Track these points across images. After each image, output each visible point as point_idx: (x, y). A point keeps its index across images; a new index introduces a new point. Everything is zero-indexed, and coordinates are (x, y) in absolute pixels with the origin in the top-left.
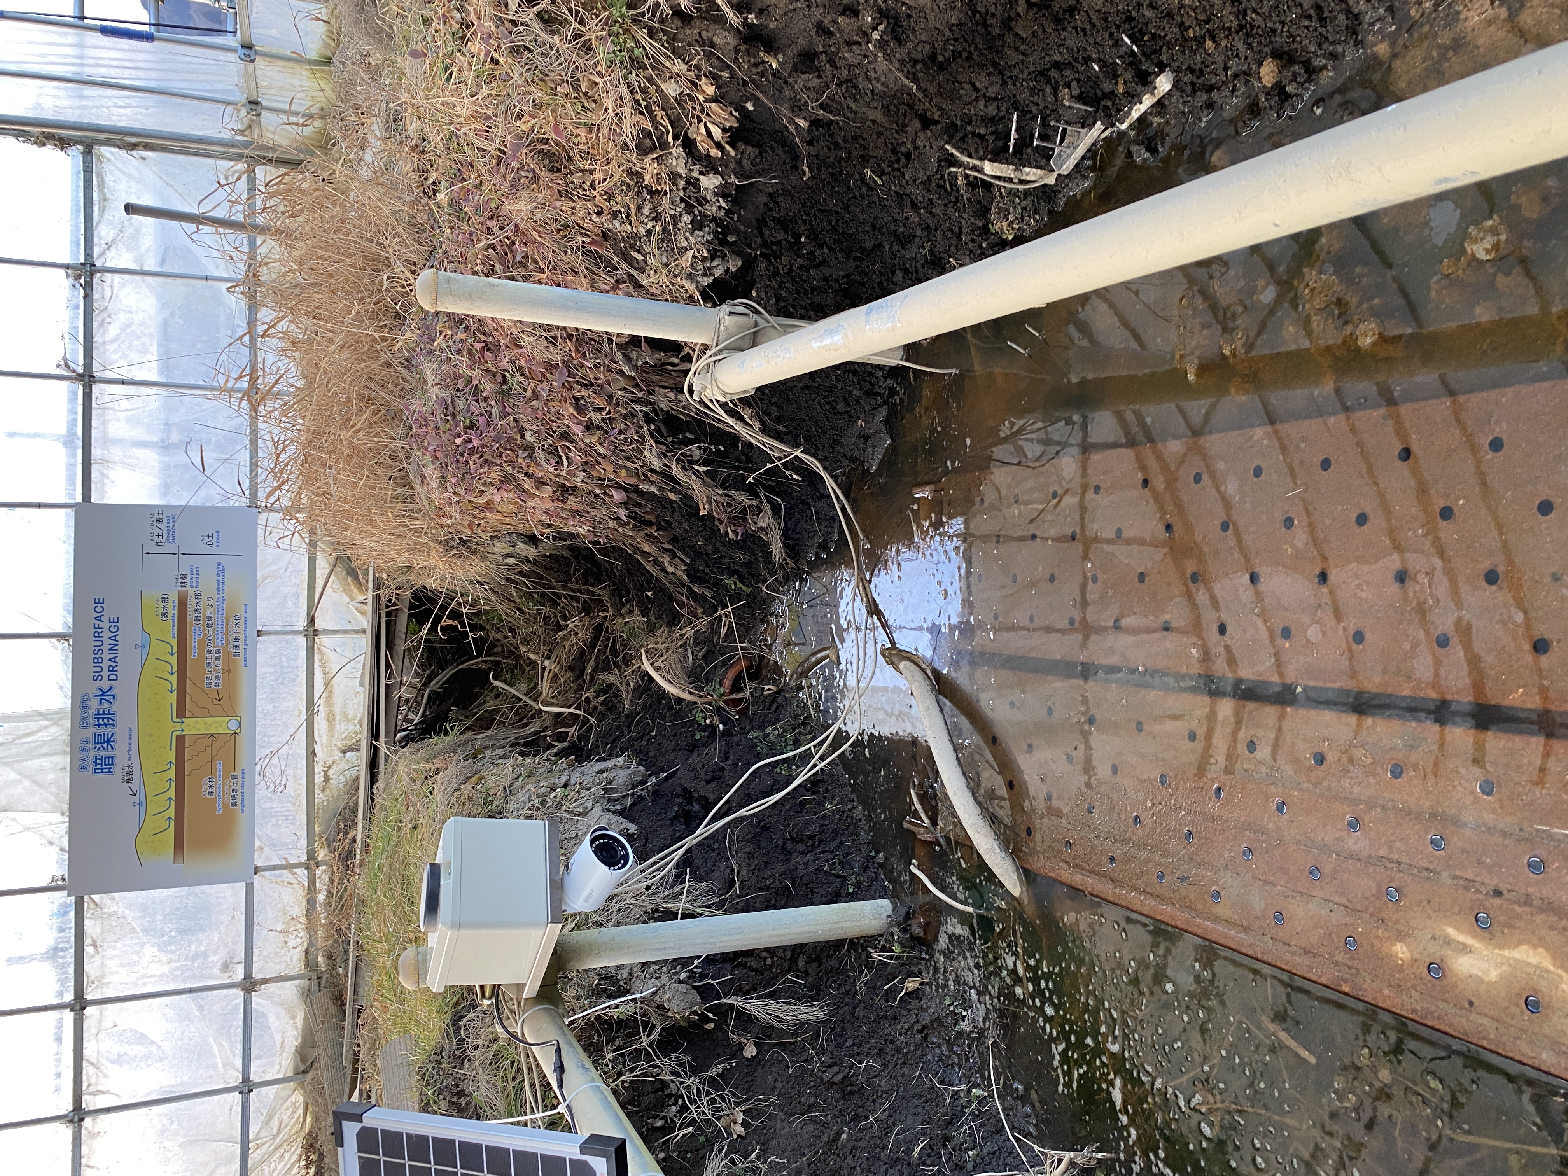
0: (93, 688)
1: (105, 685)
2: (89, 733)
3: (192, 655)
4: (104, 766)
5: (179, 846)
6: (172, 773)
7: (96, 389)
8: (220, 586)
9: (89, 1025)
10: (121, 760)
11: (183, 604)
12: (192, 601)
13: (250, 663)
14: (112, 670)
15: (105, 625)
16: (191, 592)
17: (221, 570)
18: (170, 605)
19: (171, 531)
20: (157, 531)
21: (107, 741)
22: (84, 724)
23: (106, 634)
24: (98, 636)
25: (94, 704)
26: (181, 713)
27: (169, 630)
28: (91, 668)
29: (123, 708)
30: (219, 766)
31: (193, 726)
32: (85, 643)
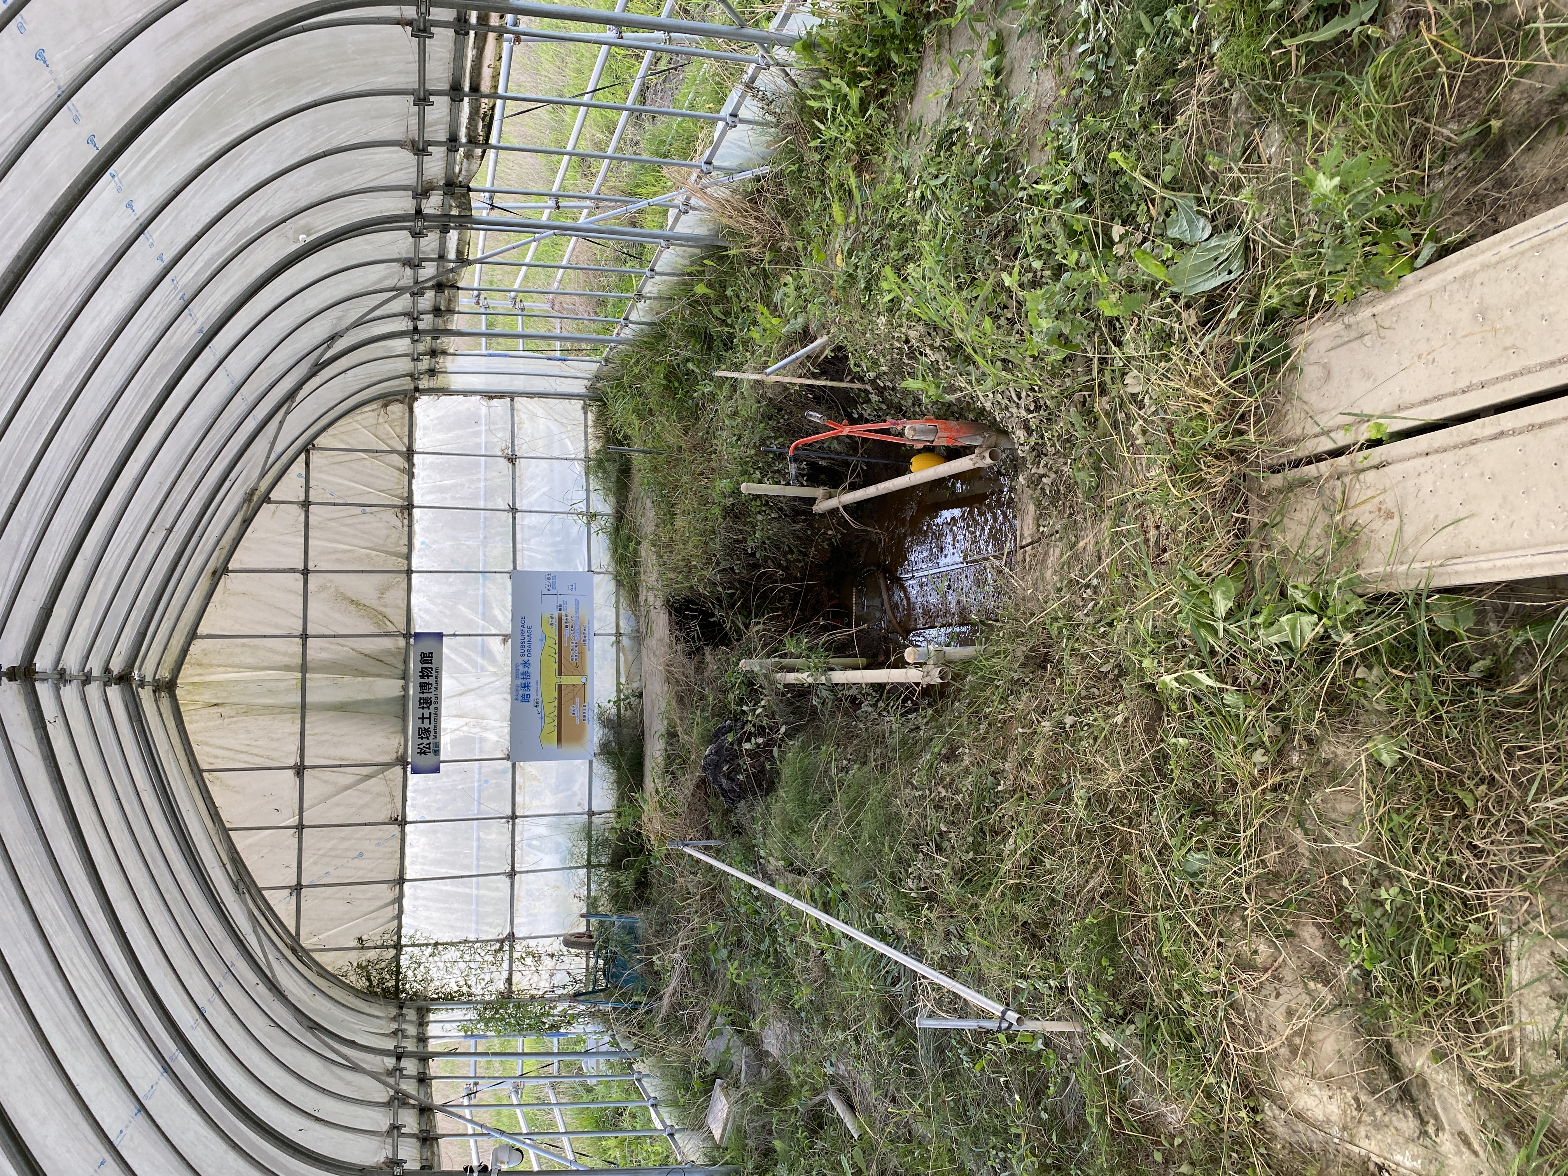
0: (520, 660)
1: (526, 659)
2: (519, 682)
4: (526, 698)
5: (559, 740)
6: (556, 703)
7: (518, 515)
8: (577, 609)
9: (518, 828)
10: (533, 696)
11: (560, 620)
12: (564, 618)
13: (591, 649)
14: (529, 651)
15: (525, 629)
16: (564, 614)
17: (577, 602)
18: (554, 620)
19: (554, 584)
20: (548, 584)
21: (527, 687)
22: (517, 678)
23: (526, 634)
24: (523, 636)
25: (521, 668)
26: (560, 673)
27: (553, 632)
28: (519, 651)
29: (534, 670)
30: (577, 700)
31: (565, 680)
32: (517, 639)
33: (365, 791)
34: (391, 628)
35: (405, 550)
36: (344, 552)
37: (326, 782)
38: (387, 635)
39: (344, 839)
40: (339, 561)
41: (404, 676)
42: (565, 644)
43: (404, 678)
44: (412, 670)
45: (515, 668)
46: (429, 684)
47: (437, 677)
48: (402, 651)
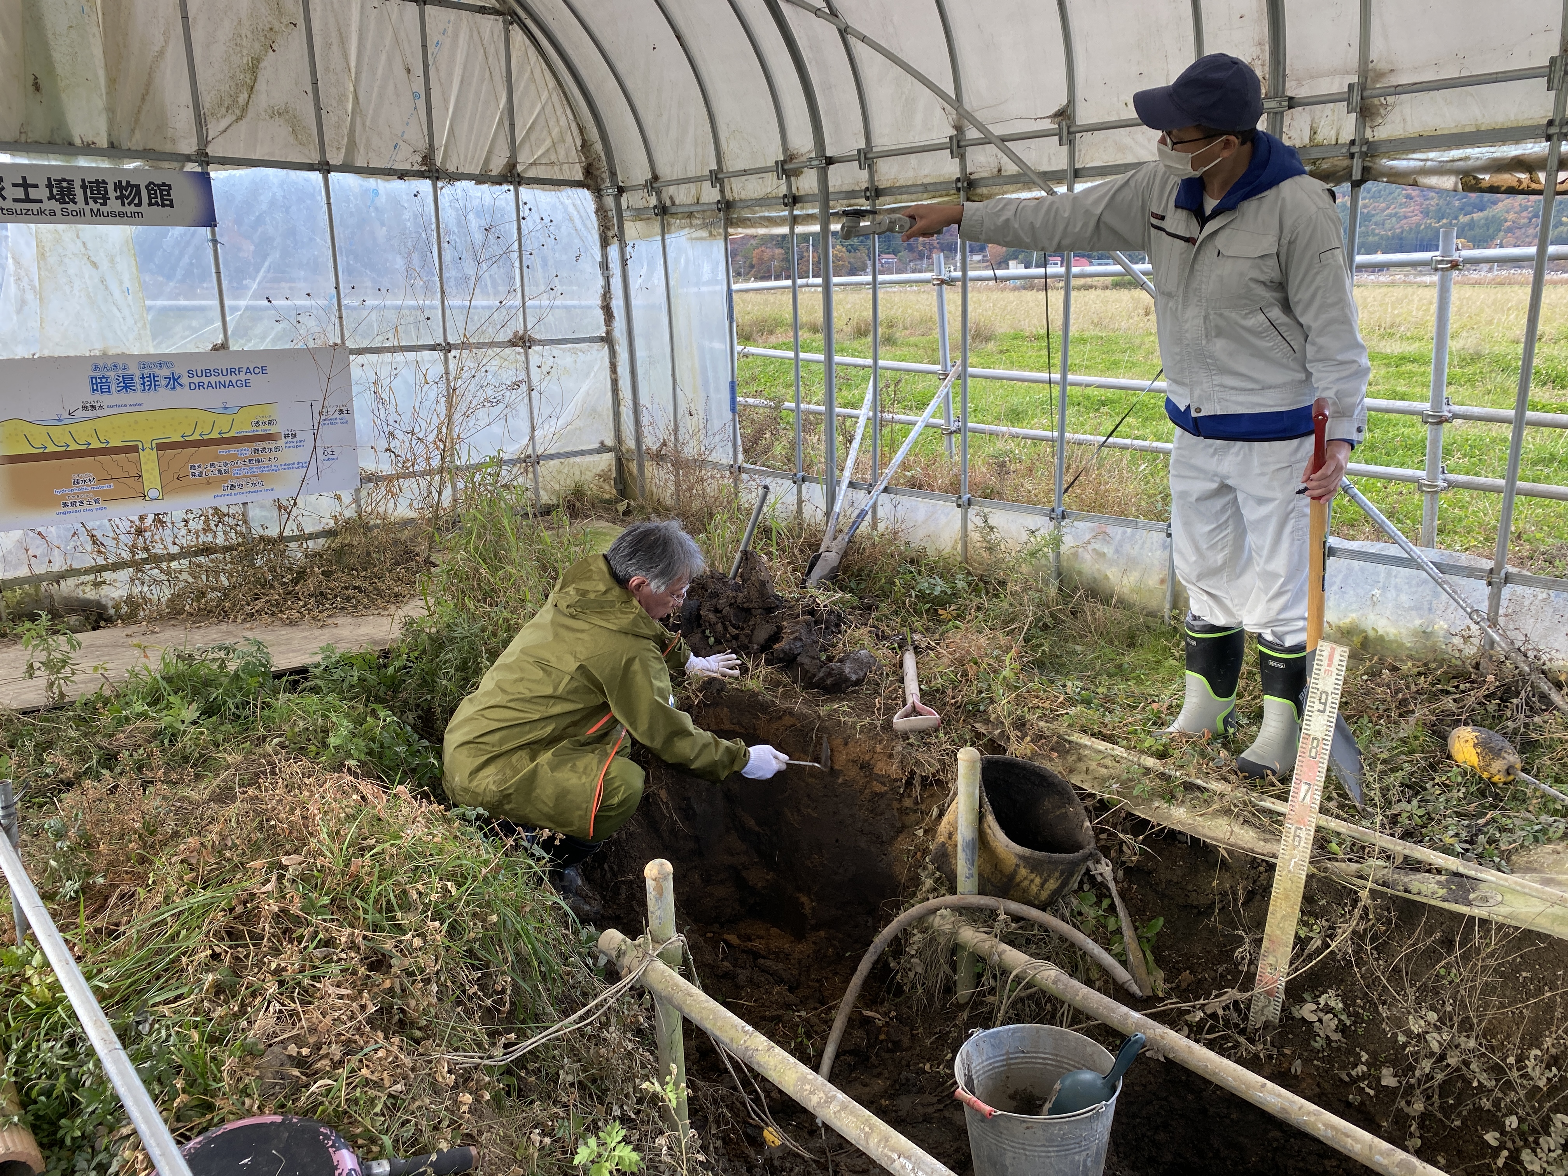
0: (180, 370)
1: (185, 380)
2: (134, 371)
4: (100, 385)
5: (14, 459)
6: (95, 445)
7: (439, 354)
8: (290, 466)
10: (106, 399)
11: (268, 437)
12: (272, 444)
14: (200, 385)
15: (243, 377)
16: (281, 443)
17: (305, 465)
18: (267, 427)
19: (332, 423)
20: (332, 411)
21: (126, 384)
22: (143, 366)
23: (234, 378)
25: (165, 372)
26: (161, 447)
27: (243, 428)
28: (199, 367)
29: (162, 397)
30: (108, 486)
31: (149, 461)
32: (222, 362)
34: (213, 129)
35: (360, 162)
36: (345, 51)
38: (200, 121)
41: (117, 150)
42: (221, 450)
43: (112, 145)
44: (131, 165)
45: (163, 361)
46: (105, 199)
47: (121, 215)
48: (168, 148)
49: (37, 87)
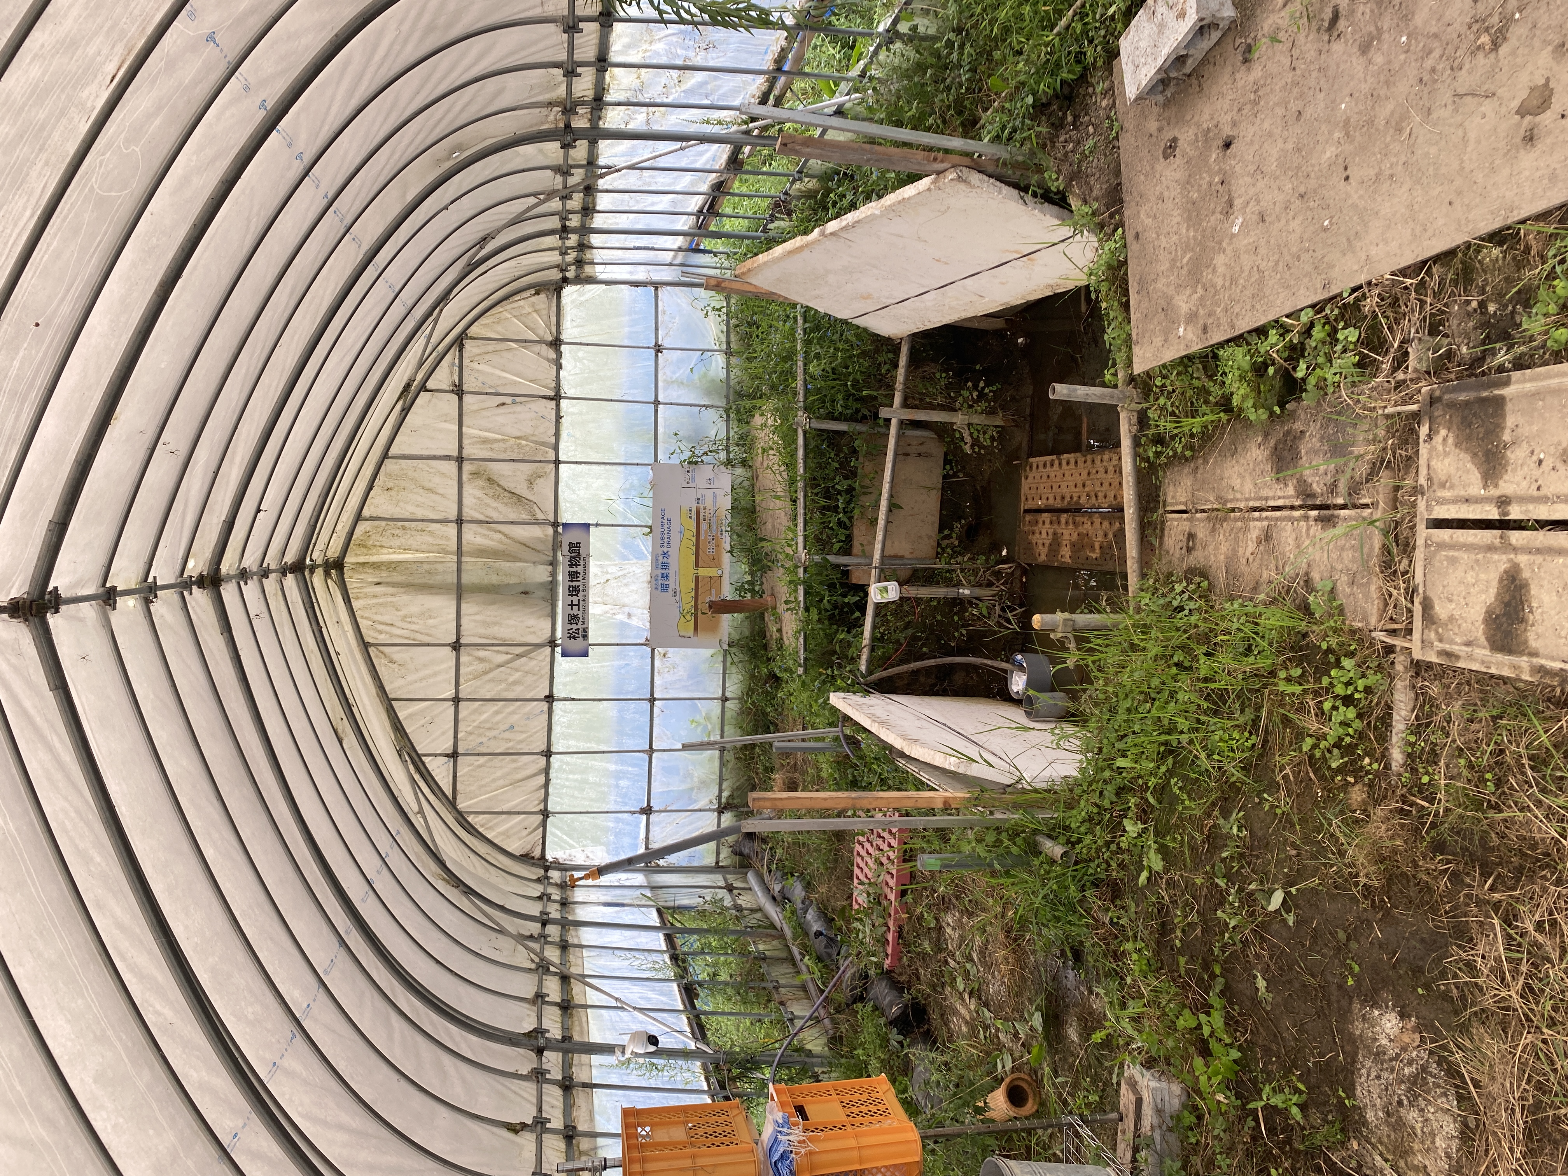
0: (660, 551)
1: (665, 550)
2: (659, 572)
3: (702, 537)
4: (665, 588)
5: (696, 629)
6: (693, 594)
7: (660, 408)
8: (715, 503)
9: (656, 710)
10: (672, 586)
11: (699, 512)
12: (702, 511)
14: (668, 543)
15: (665, 521)
16: (702, 507)
17: (715, 496)
18: (692, 512)
19: (694, 477)
20: (688, 476)
21: (666, 577)
22: (657, 568)
23: (666, 526)
24: (662, 526)
25: (661, 558)
26: (697, 565)
27: (693, 523)
28: (659, 542)
29: (673, 561)
30: (715, 591)
31: (704, 572)
32: (657, 530)
33: (517, 670)
34: (540, 516)
35: (553, 440)
36: (496, 441)
37: (481, 660)
38: (537, 522)
39: (497, 713)
40: (492, 449)
41: (553, 563)
43: (551, 564)
44: (560, 558)
45: (655, 559)
46: (577, 572)
47: (584, 567)
48: (551, 539)
49: (526, 593)
